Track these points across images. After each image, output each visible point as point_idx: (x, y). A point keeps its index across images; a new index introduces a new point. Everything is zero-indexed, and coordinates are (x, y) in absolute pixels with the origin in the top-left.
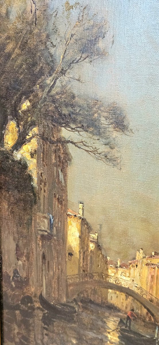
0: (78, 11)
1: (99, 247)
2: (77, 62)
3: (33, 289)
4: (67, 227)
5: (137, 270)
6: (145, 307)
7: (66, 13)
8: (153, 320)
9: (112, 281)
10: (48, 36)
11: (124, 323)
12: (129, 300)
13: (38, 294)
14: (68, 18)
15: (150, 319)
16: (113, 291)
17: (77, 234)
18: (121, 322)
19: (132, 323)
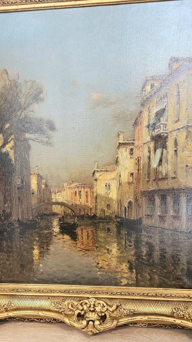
0: (30, 83)
1: (46, 186)
2: (31, 104)
3: (14, 218)
4: (31, 180)
5: (65, 192)
6: (70, 209)
7: (25, 85)
8: (74, 214)
9: (54, 201)
10: (17, 94)
11: (61, 220)
12: (62, 207)
13: (17, 219)
14: (26, 86)
15: (73, 214)
16: (55, 206)
17: (36, 182)
18: (60, 220)
19: (65, 219)
